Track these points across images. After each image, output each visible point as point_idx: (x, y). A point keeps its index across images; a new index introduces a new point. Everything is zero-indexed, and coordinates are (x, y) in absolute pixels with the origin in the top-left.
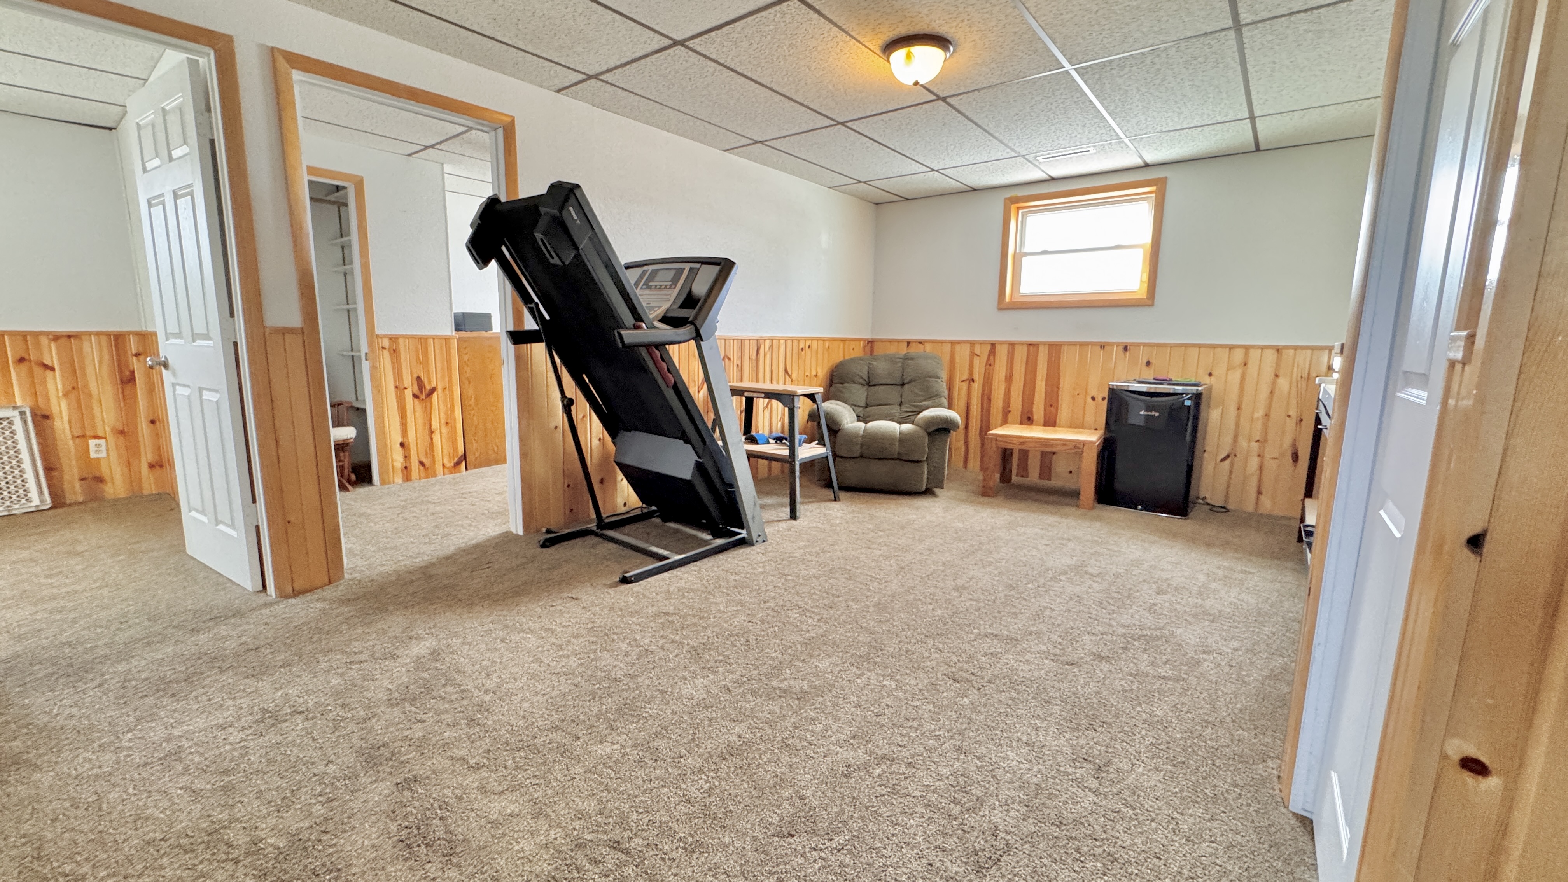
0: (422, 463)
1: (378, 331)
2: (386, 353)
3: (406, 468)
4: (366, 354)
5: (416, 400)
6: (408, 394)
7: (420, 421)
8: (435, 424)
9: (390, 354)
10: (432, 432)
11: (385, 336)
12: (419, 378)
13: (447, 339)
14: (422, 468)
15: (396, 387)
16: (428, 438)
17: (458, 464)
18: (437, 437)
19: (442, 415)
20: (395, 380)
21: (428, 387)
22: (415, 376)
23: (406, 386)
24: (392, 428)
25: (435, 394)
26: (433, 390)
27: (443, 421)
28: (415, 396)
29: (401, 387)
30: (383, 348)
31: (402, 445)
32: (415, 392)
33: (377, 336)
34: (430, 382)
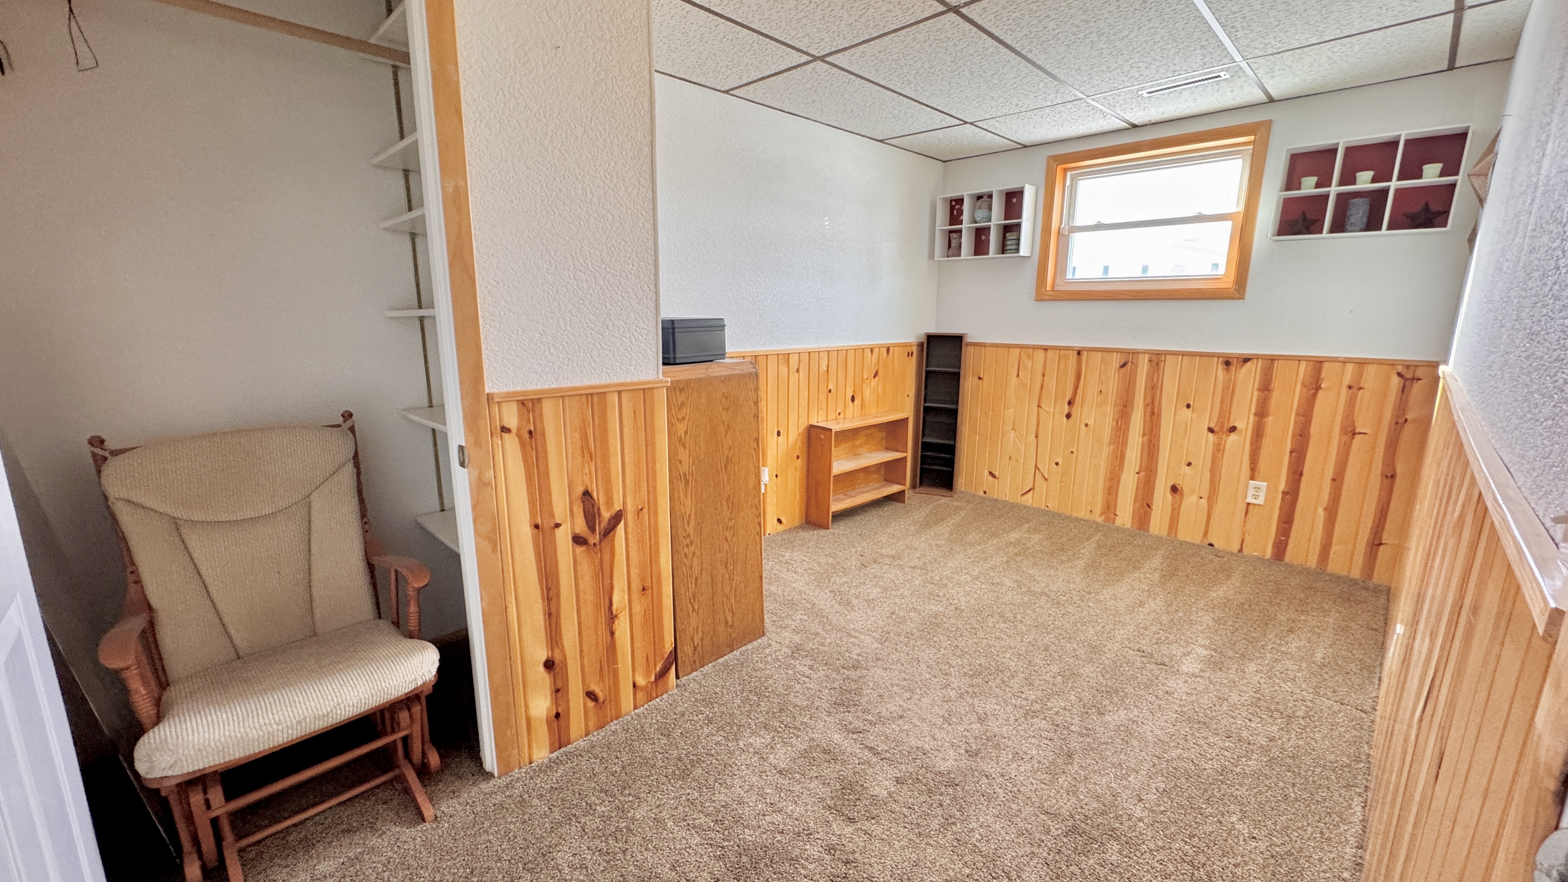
0: (591, 695)
1: (490, 386)
2: (511, 442)
3: (557, 715)
4: (461, 448)
5: (580, 549)
6: (563, 536)
7: (589, 596)
8: (619, 598)
9: (523, 445)
10: (612, 618)
11: (509, 397)
12: (587, 494)
13: (645, 392)
14: (591, 704)
15: (537, 527)
16: (603, 630)
17: (662, 674)
18: (622, 627)
19: (634, 572)
20: (533, 513)
21: (606, 515)
22: (580, 490)
23: (558, 521)
24: (525, 630)
25: (621, 527)
26: (617, 517)
27: (636, 586)
28: (578, 540)
29: (547, 524)
30: (505, 430)
31: (549, 665)
32: (578, 531)
33: (490, 397)
34: (609, 503)
